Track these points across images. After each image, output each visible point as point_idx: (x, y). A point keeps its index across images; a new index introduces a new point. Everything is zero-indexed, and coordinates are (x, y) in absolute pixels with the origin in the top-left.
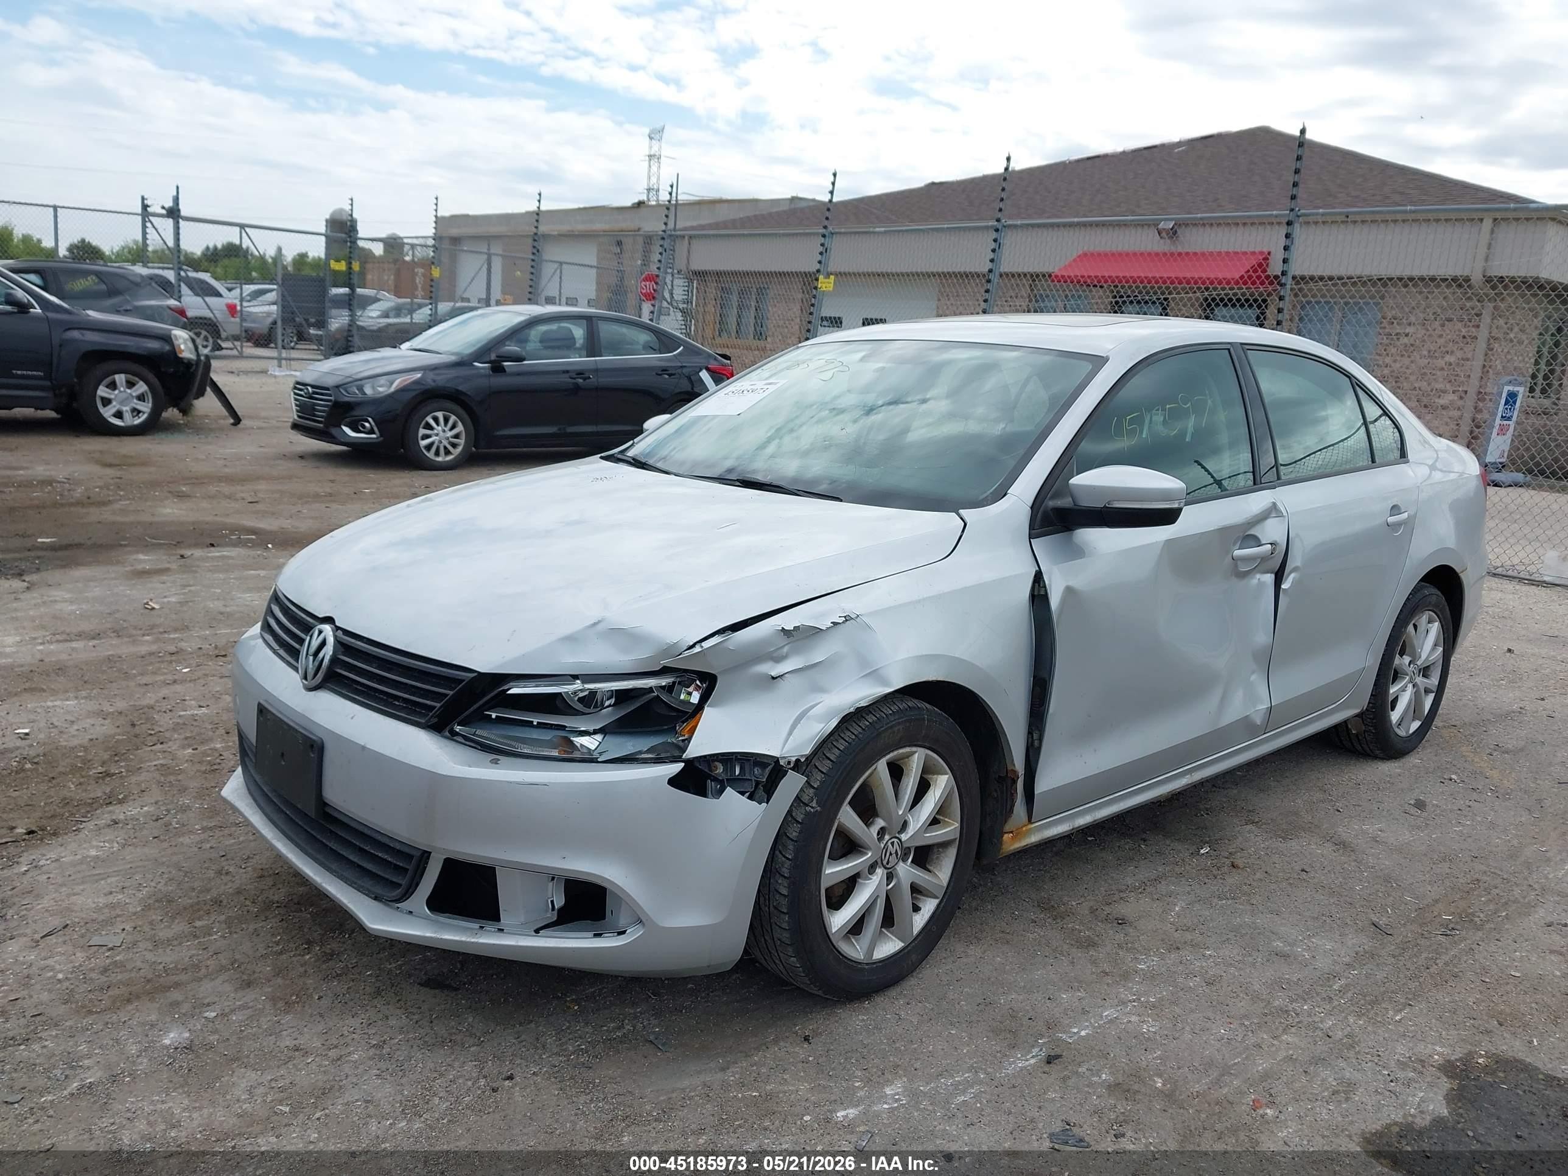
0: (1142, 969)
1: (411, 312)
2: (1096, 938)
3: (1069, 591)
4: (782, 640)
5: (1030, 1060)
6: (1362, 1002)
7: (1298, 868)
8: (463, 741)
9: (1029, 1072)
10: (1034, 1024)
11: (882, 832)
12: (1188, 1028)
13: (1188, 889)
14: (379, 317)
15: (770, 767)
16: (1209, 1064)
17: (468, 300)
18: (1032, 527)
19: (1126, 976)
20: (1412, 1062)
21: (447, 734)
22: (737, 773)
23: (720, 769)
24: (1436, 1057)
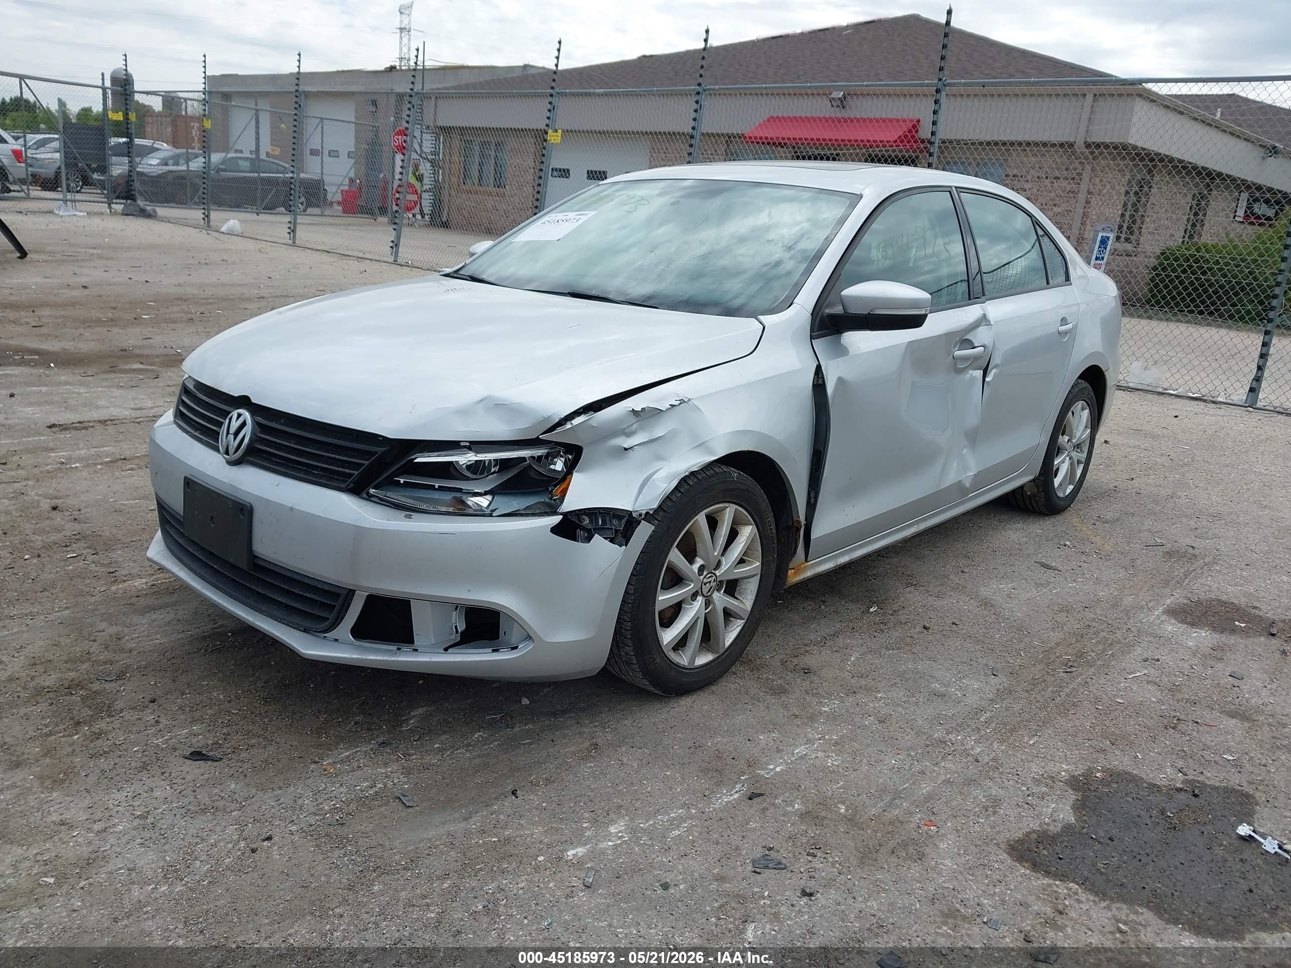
0: (825, 712)
1: (187, 162)
2: (787, 686)
3: (840, 380)
4: (633, 419)
5: (731, 796)
6: (1004, 730)
7: (949, 622)
8: (379, 501)
9: (734, 806)
10: (737, 762)
11: (701, 569)
12: (865, 761)
13: (861, 641)
14: (158, 165)
15: (626, 518)
16: (884, 790)
17: (241, 152)
18: (812, 331)
19: (812, 718)
20: (1045, 778)
21: (365, 496)
22: (600, 523)
23: (587, 521)
24: (1063, 773)
